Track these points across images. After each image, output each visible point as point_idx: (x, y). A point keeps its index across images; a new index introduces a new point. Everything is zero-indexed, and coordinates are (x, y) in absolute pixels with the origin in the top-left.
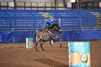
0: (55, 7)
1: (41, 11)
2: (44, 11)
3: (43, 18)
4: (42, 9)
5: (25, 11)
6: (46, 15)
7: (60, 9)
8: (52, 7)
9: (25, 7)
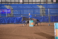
0: (46, 2)
1: (38, 5)
2: (40, 5)
3: (39, 9)
4: (39, 3)
5: (28, 5)
6: (41, 7)
7: (49, 3)
8: (44, 2)
9: (29, 2)
